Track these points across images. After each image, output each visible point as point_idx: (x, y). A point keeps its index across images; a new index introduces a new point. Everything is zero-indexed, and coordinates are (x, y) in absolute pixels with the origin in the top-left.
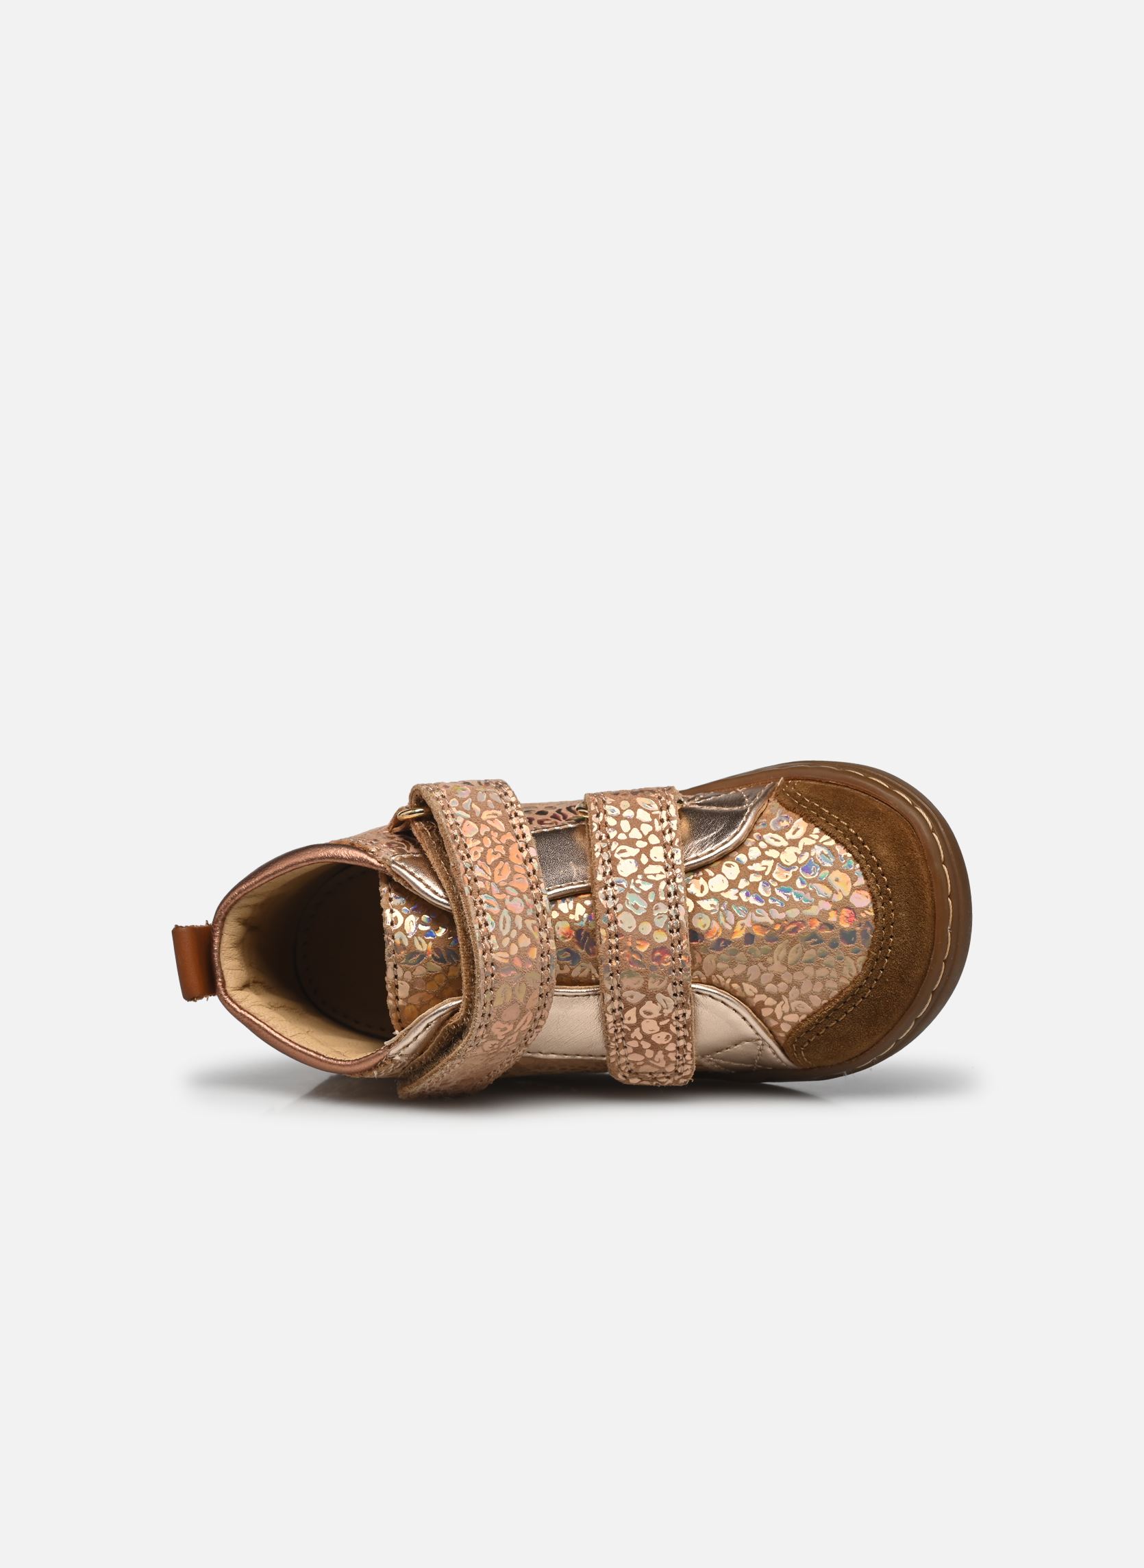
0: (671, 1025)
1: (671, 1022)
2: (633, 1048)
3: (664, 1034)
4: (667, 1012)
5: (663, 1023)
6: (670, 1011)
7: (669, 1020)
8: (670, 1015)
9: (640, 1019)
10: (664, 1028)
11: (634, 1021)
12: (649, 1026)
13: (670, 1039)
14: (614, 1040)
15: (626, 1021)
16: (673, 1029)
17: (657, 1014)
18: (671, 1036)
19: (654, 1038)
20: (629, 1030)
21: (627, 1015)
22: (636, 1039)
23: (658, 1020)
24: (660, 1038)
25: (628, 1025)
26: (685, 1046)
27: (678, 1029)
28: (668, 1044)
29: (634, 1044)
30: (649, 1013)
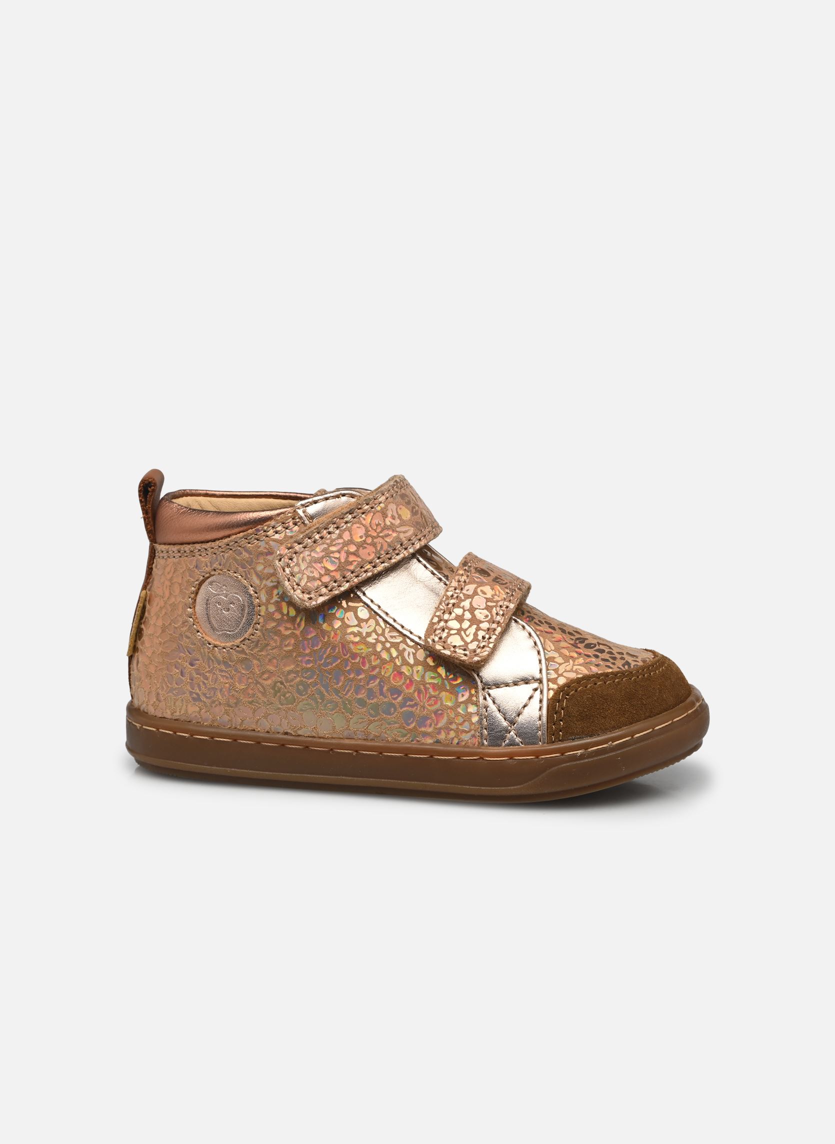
0: (495, 608)
1: (496, 606)
2: (456, 615)
3: (486, 612)
4: (496, 598)
5: (490, 604)
6: (499, 599)
7: (495, 604)
8: (498, 601)
9: (475, 593)
10: (489, 608)
11: (470, 593)
12: (479, 601)
13: (487, 619)
14: (446, 602)
15: (464, 591)
16: (494, 611)
17: (489, 596)
18: (490, 617)
19: (477, 612)
20: (463, 598)
21: (467, 587)
22: (463, 608)
23: (488, 600)
24: (480, 614)
25: (464, 595)
26: (495, 630)
27: (497, 614)
28: (483, 622)
29: (458, 611)
30: (484, 593)
